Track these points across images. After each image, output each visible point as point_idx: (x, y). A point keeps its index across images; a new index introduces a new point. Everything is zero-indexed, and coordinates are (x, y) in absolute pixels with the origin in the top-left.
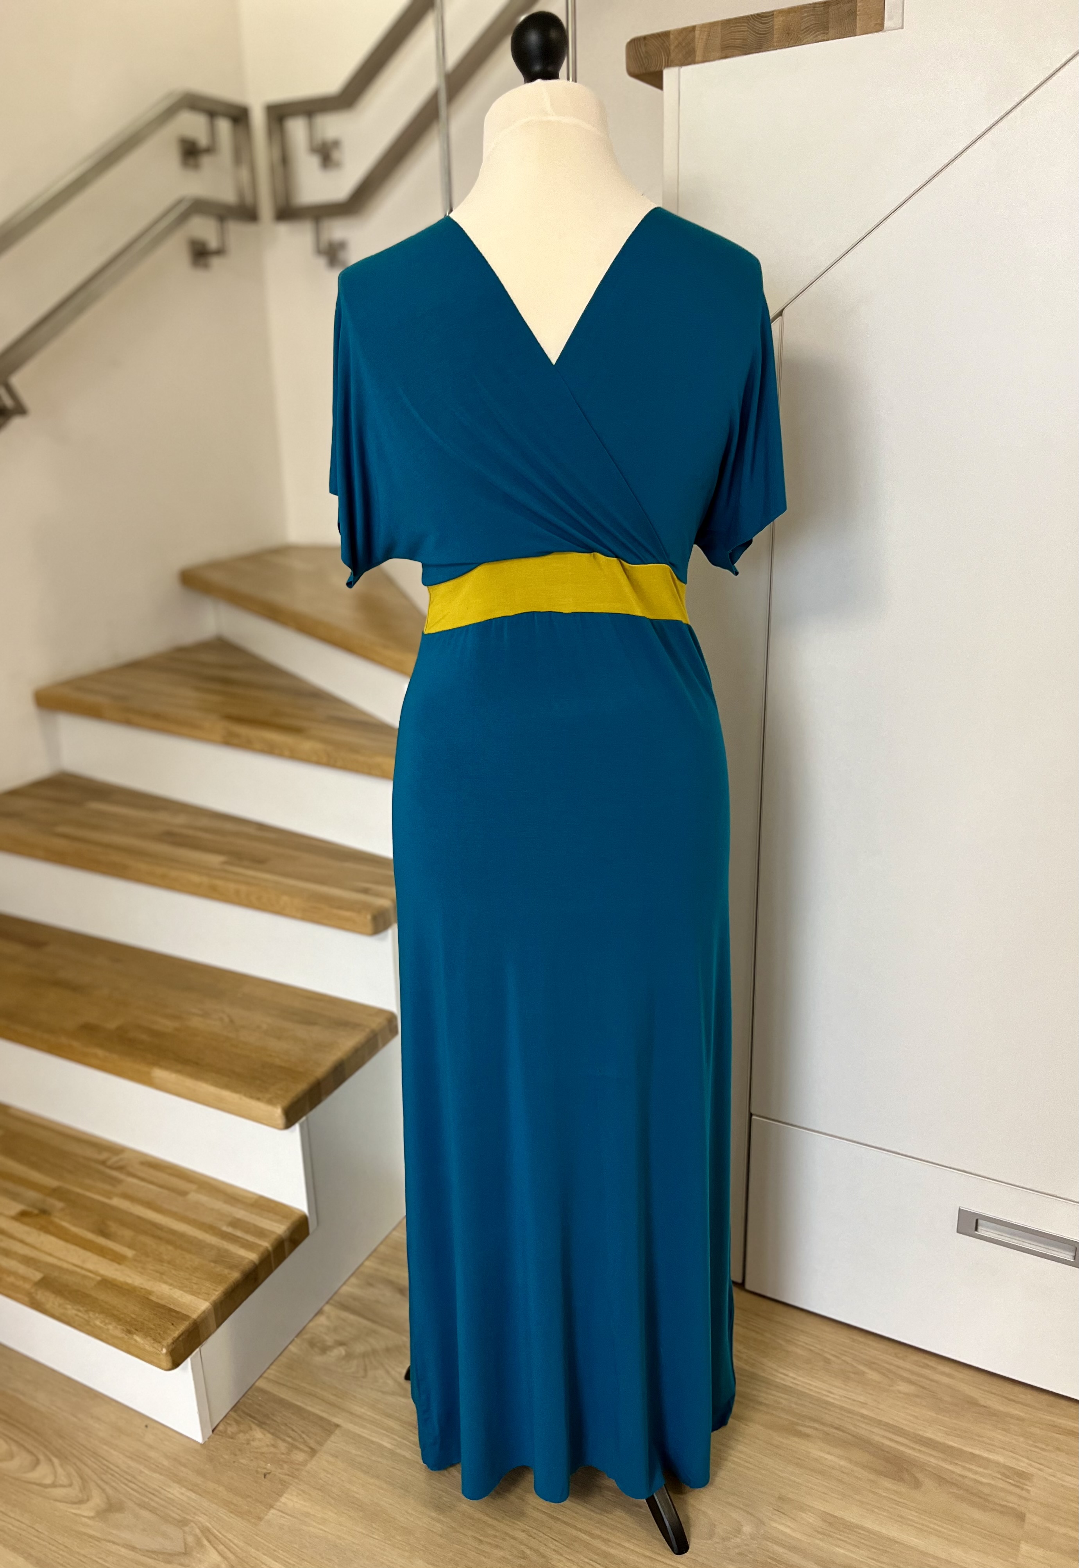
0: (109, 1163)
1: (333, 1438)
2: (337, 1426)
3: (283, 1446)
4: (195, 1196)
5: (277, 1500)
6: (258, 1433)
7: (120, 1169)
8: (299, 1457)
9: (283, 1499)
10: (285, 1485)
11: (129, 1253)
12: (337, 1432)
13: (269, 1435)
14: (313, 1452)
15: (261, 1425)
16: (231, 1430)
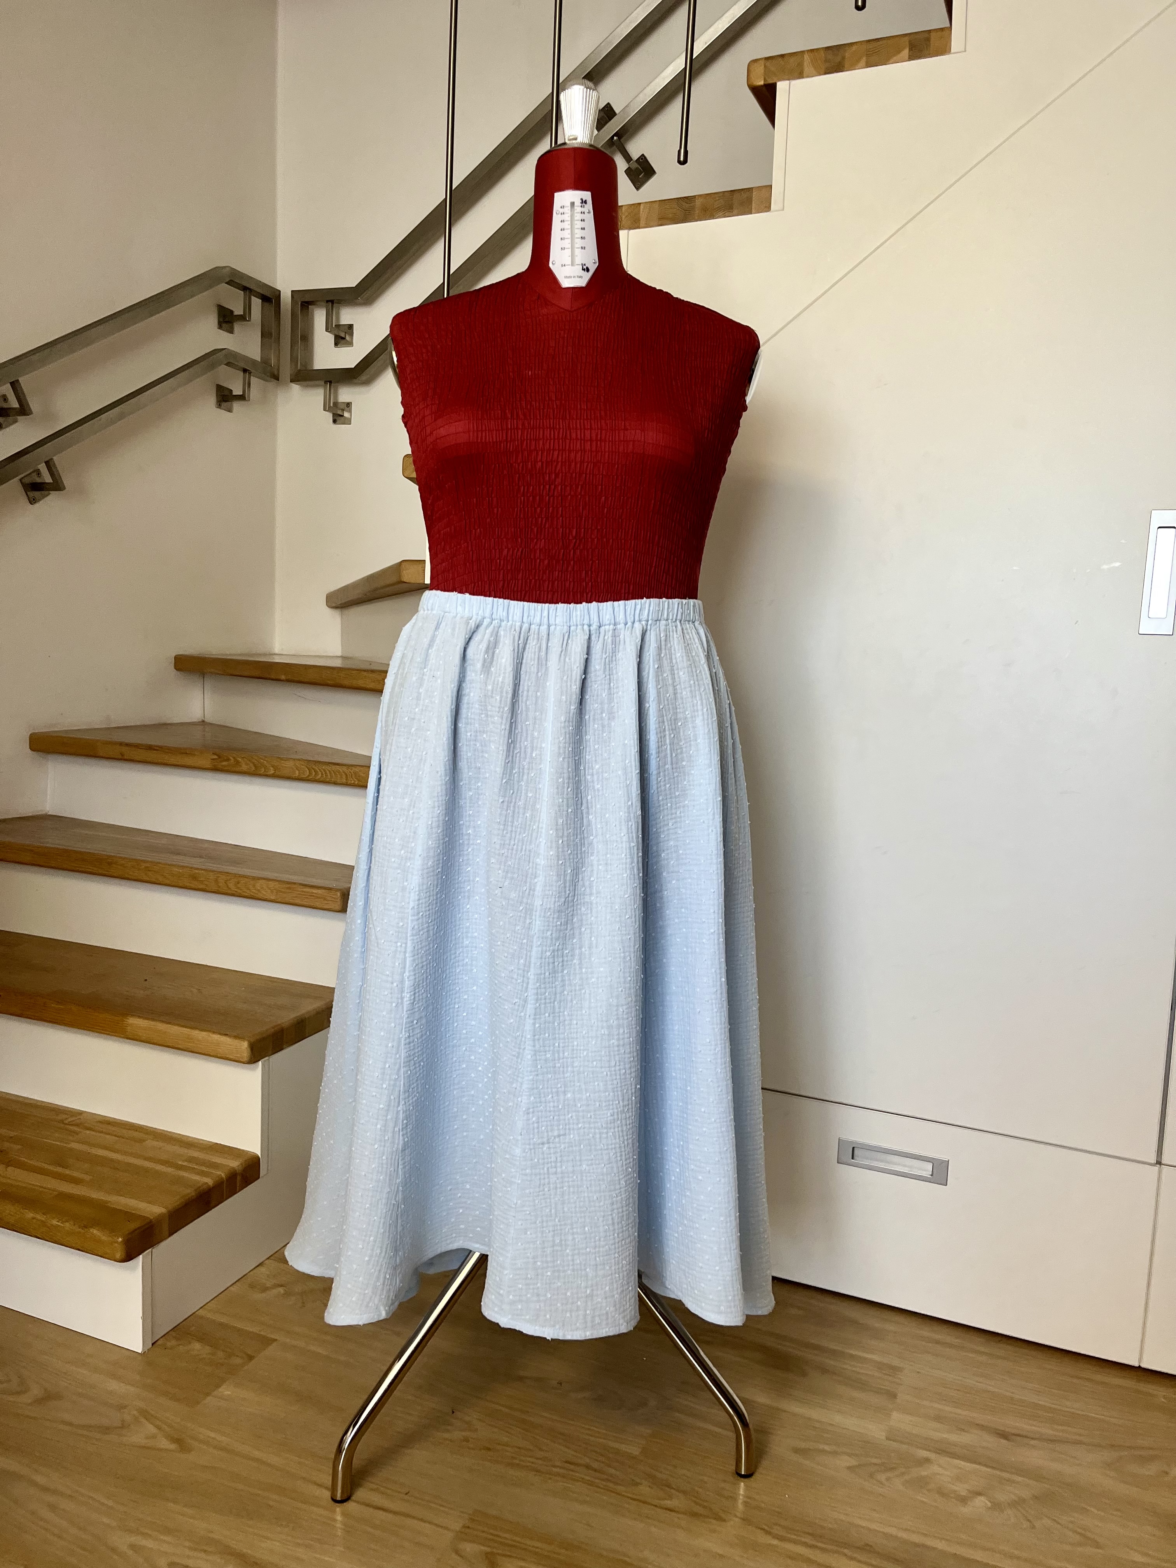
0: (66, 1122)
1: (271, 1347)
2: (276, 1340)
3: (220, 1354)
4: (150, 1143)
5: (214, 1390)
6: (197, 1346)
7: (77, 1125)
8: (238, 1361)
9: (220, 1390)
10: (222, 1381)
11: (87, 1178)
12: (275, 1344)
13: (208, 1348)
14: (251, 1358)
15: (200, 1340)
16: (169, 1344)
